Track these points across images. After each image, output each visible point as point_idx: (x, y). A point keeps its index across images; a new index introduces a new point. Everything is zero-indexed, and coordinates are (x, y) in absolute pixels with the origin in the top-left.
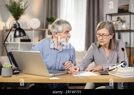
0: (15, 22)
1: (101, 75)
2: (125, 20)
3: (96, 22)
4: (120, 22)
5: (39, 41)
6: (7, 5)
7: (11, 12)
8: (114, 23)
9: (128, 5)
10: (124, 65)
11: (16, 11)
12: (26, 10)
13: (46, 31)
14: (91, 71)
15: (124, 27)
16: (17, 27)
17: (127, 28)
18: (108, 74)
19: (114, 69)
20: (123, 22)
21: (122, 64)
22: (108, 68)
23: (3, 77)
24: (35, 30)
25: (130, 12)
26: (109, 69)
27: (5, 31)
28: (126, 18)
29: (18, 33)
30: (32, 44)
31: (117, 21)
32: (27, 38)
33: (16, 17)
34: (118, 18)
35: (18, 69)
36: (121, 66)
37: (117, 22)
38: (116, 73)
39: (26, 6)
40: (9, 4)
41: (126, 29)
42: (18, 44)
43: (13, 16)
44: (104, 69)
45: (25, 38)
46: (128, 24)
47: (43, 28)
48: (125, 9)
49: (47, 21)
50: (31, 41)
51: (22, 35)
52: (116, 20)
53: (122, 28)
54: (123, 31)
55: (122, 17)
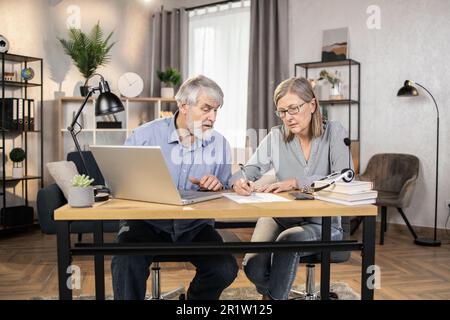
0: (83, 80)
1: (297, 199)
2: (337, 77)
3: (271, 82)
4: (325, 83)
5: (141, 124)
6: (63, 42)
7: (74, 57)
8: (313, 84)
9: (345, 44)
10: (350, 176)
11: (86, 54)
12: (108, 53)
13: (157, 101)
14: (272, 191)
15: (336, 93)
16: (103, 91)
17: (342, 96)
18: (313, 199)
19: (328, 185)
20: (334, 81)
21: (346, 175)
22: (313, 185)
23: (73, 207)
24: (130, 101)
25: (350, 60)
26: (316, 186)
27: (60, 102)
28: (340, 75)
29: (104, 105)
30: (125, 132)
31: (321, 79)
32: (114, 120)
33: (86, 69)
34: (323, 73)
35: (104, 190)
36: (344, 179)
37: (321, 83)
38: (333, 195)
39: (109, 44)
40: (68, 39)
41: (339, 98)
42: (91, 133)
43: (78, 66)
44: (301, 187)
45: (108, 120)
46: (345, 87)
47: (149, 96)
48: (338, 53)
49: (158, 79)
50: (123, 125)
51: (115, 109)
52: (319, 77)
53: (331, 96)
54: (332, 103)
55: (331, 71)
